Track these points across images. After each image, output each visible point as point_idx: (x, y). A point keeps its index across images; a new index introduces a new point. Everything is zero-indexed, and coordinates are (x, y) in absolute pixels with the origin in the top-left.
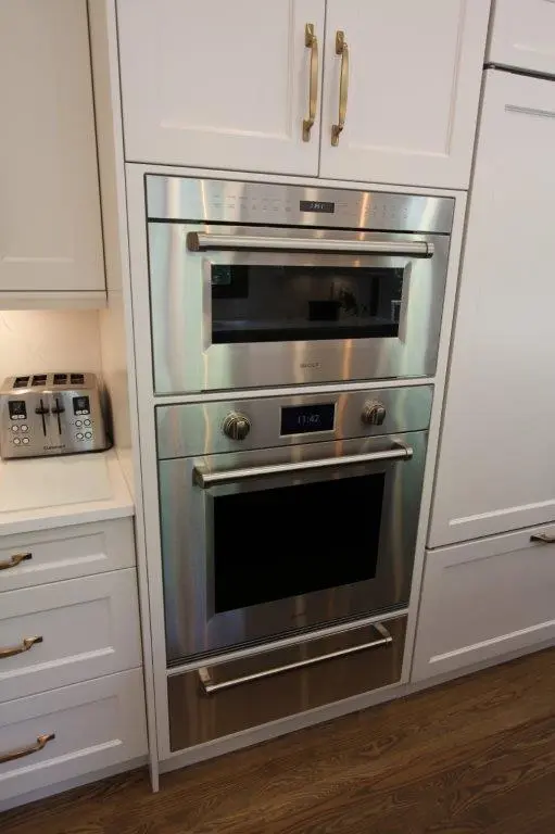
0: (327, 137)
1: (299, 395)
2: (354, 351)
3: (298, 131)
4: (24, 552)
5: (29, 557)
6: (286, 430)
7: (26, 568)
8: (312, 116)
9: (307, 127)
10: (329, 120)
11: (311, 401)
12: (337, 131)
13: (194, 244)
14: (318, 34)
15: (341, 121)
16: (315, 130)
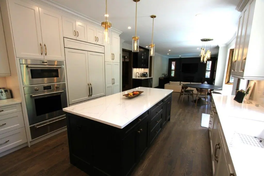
0: (45, 55)
1: (46, 85)
2: (56, 79)
3: (41, 54)
4: (2, 110)
5: (3, 111)
6: (44, 89)
7: (2, 112)
8: (42, 52)
9: (42, 54)
10: (45, 53)
11: (48, 85)
12: (46, 54)
13: (27, 67)
14: (42, 44)
15: (46, 52)
16: (43, 54)
